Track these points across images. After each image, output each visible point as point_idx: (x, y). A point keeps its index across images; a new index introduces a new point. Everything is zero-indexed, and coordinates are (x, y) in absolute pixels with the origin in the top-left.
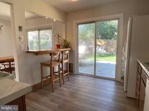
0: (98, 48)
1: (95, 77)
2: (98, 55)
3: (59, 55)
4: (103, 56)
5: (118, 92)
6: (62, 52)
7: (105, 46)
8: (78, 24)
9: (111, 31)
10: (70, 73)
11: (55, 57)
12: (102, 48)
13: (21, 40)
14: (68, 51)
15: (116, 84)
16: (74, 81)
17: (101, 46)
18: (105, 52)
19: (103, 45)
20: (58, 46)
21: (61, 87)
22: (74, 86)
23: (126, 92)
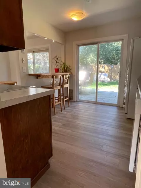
0: (101, 75)
1: (96, 103)
2: (100, 83)
3: (60, 79)
4: (106, 85)
5: (119, 115)
6: (63, 76)
7: (109, 73)
8: (79, 46)
9: (116, 54)
10: (71, 100)
11: (57, 80)
12: (105, 75)
13: (23, 62)
14: (68, 75)
15: (118, 109)
16: (75, 106)
17: (103, 72)
18: (109, 79)
19: (106, 72)
20: (57, 70)
21: (62, 111)
22: (75, 111)
23: (127, 113)
